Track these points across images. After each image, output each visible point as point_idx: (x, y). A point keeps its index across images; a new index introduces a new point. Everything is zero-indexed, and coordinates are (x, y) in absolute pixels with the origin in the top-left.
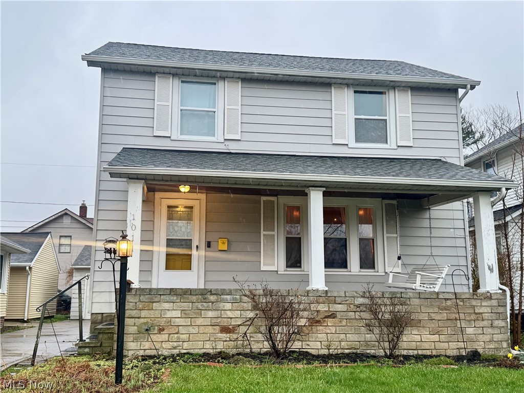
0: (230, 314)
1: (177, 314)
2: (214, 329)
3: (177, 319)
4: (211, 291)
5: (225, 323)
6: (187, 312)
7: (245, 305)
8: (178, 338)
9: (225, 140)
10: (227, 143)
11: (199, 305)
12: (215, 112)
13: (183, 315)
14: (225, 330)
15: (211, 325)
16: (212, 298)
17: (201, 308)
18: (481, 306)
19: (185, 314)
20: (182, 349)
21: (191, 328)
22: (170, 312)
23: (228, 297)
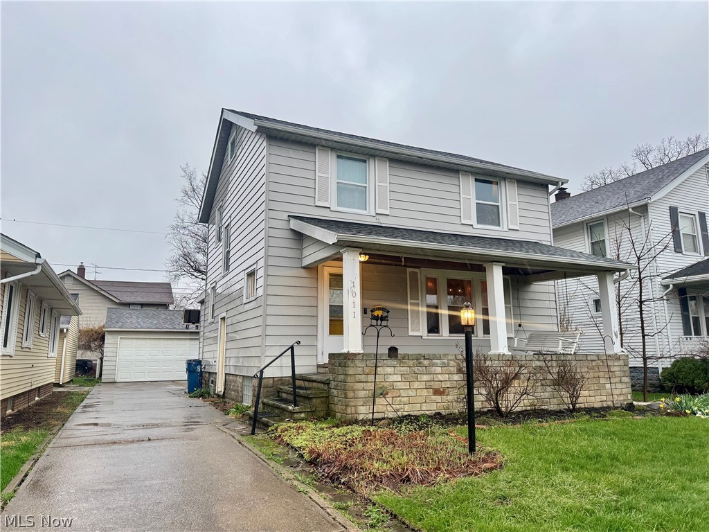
0: (440, 377)
1: (397, 378)
2: (428, 392)
3: (398, 383)
4: (424, 356)
5: (436, 385)
6: (406, 376)
7: (452, 369)
8: (400, 401)
9: (377, 214)
10: (378, 217)
11: (416, 369)
12: (366, 187)
13: (403, 379)
14: (437, 392)
15: (426, 388)
16: (426, 363)
17: (417, 372)
18: (614, 366)
19: (405, 378)
20: (404, 411)
21: (410, 391)
22: (392, 376)
23: (438, 361)
